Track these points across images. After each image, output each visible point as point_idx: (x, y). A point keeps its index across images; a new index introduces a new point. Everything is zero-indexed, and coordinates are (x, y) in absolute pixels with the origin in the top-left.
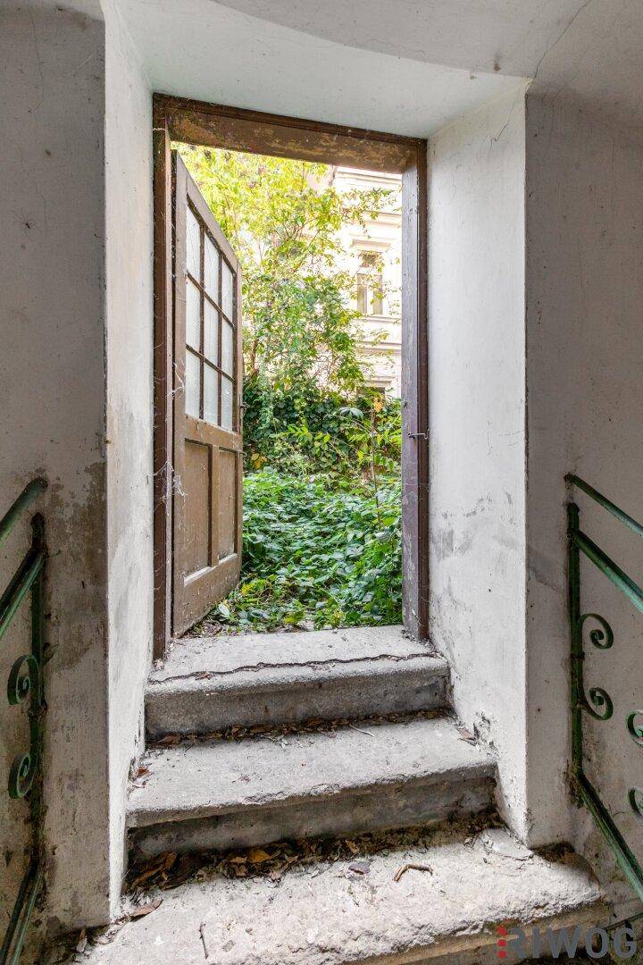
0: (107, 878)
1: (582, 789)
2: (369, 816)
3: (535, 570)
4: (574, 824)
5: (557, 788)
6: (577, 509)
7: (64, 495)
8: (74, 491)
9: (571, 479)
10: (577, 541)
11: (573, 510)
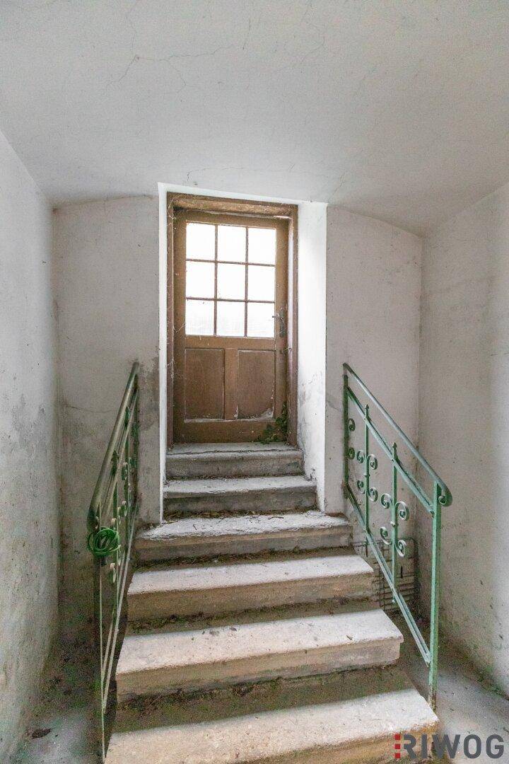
0: (159, 507)
1: (347, 491)
2: (260, 504)
3: (329, 402)
4: (345, 506)
5: (338, 491)
6: (347, 378)
7: (145, 368)
8: (149, 367)
9: (346, 366)
10: (348, 392)
11: (346, 377)
